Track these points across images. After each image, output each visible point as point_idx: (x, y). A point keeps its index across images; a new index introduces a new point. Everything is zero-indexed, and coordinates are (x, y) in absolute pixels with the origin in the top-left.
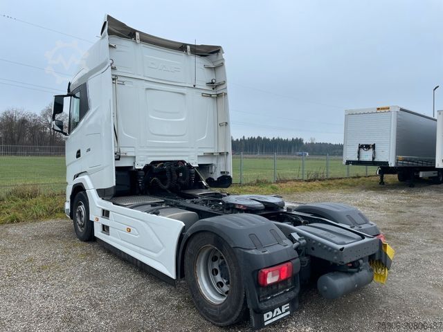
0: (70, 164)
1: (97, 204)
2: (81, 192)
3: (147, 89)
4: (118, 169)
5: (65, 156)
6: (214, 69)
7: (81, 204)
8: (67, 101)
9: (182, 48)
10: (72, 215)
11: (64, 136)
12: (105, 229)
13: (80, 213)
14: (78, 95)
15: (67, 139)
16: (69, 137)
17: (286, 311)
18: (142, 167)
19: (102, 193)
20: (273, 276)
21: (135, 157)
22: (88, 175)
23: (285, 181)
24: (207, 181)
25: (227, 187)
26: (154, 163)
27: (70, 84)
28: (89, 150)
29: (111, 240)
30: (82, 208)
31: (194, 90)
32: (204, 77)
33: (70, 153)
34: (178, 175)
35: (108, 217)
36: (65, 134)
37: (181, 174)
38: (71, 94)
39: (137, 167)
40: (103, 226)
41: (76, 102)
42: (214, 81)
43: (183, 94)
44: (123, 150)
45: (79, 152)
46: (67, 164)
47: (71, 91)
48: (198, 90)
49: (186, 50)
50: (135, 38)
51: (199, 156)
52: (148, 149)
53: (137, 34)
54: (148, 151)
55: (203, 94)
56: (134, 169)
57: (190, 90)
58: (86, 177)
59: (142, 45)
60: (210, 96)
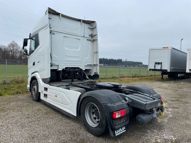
0: (30, 68)
1: (42, 85)
2: (35, 80)
3: (64, 37)
4: (52, 70)
5: (27, 64)
6: (92, 29)
7: (35, 85)
8: (29, 41)
9: (79, 20)
10: (31, 90)
11: (27, 56)
12: (46, 95)
13: (34, 89)
14: (34, 39)
15: (29, 57)
17: (124, 130)
18: (61, 70)
19: (44, 80)
20: (118, 114)
21: (58, 65)
22: (38, 73)
23: (123, 77)
25: (97, 79)
26: (66, 68)
27: (30, 34)
28: (39, 62)
29: (48, 100)
30: (35, 87)
31: (84, 38)
32: (88, 32)
33: (30, 64)
34: (76, 73)
35: (47, 90)
38: (31, 38)
39: (59, 70)
40: (45, 94)
41: (33, 42)
42: (92, 34)
43: (79, 39)
44: (53, 62)
45: (34, 63)
46: (28, 68)
48: (85, 38)
49: (81, 21)
50: (59, 15)
51: (85, 66)
52: (64, 62)
53: (60, 15)
54: (64, 63)
55: (87, 40)
56: (58, 70)
57: (82, 38)
58: (37, 73)
59: (62, 18)
60: (90, 40)
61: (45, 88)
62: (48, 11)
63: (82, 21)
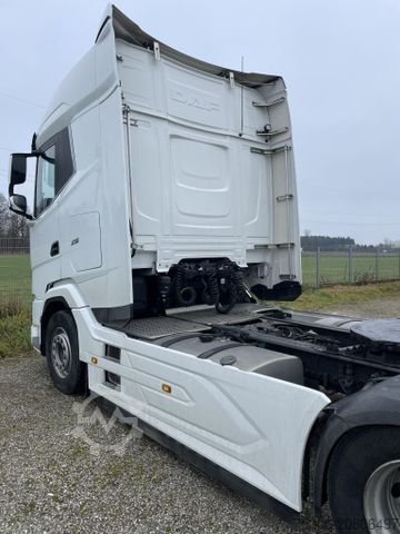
0: (40, 265)
1: (93, 336)
2: (61, 312)
3: (172, 136)
5: (28, 251)
6: (267, 109)
7: (61, 332)
8: (31, 162)
9: (223, 73)
10: (45, 349)
11: (28, 221)
12: (112, 379)
13: (61, 349)
14: (50, 153)
15: (33, 225)
16: (36, 222)
18: (167, 270)
21: (155, 253)
22: (75, 283)
24: (252, 290)
25: (293, 299)
26: (184, 262)
27: (35, 136)
28: (76, 241)
29: (124, 399)
31: (241, 142)
32: (255, 122)
34: (219, 281)
35: (118, 358)
36: (30, 217)
37: (223, 281)
38: (37, 153)
39: (159, 271)
40: (106, 372)
41: (48, 168)
42: (268, 128)
43: (225, 148)
45: (56, 245)
46: (33, 266)
47: (38, 147)
48: (245, 143)
49: (228, 77)
50: (152, 48)
51: (248, 251)
52: (175, 240)
53: (156, 45)
54: (176, 243)
55: (253, 150)
56: (153, 272)
57: (234, 141)
58: (69, 287)
59: (163, 60)
60: (262, 152)
61: (107, 346)
62: (110, 21)
63: (232, 75)
